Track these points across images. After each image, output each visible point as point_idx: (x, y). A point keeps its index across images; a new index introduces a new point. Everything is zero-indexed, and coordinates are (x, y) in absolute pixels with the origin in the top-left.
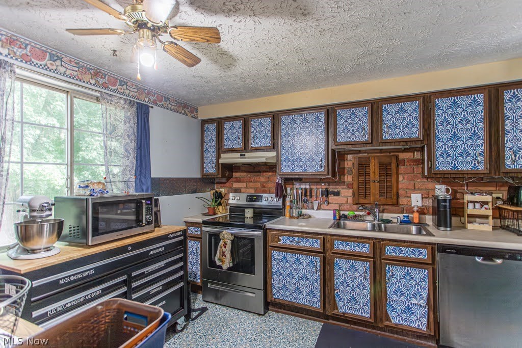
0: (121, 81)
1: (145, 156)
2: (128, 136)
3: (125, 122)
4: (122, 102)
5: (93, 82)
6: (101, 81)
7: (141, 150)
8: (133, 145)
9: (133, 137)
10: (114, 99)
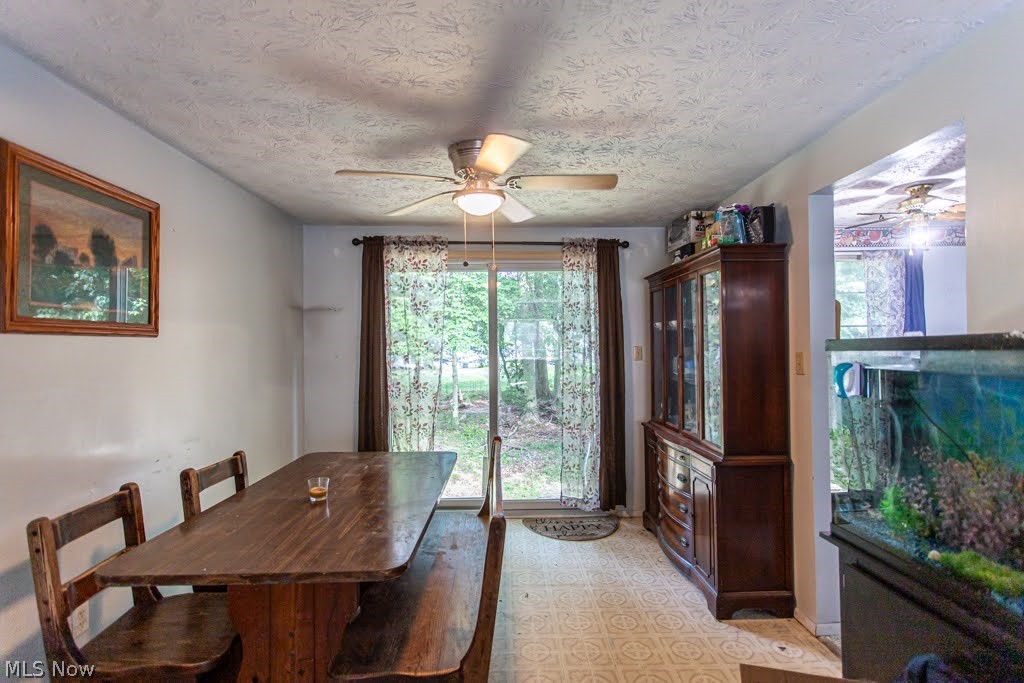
0: (884, 232)
1: (917, 313)
2: (895, 292)
3: (890, 276)
4: (887, 254)
5: (855, 243)
6: (862, 239)
7: (911, 306)
8: (901, 301)
9: (900, 293)
10: (878, 253)
